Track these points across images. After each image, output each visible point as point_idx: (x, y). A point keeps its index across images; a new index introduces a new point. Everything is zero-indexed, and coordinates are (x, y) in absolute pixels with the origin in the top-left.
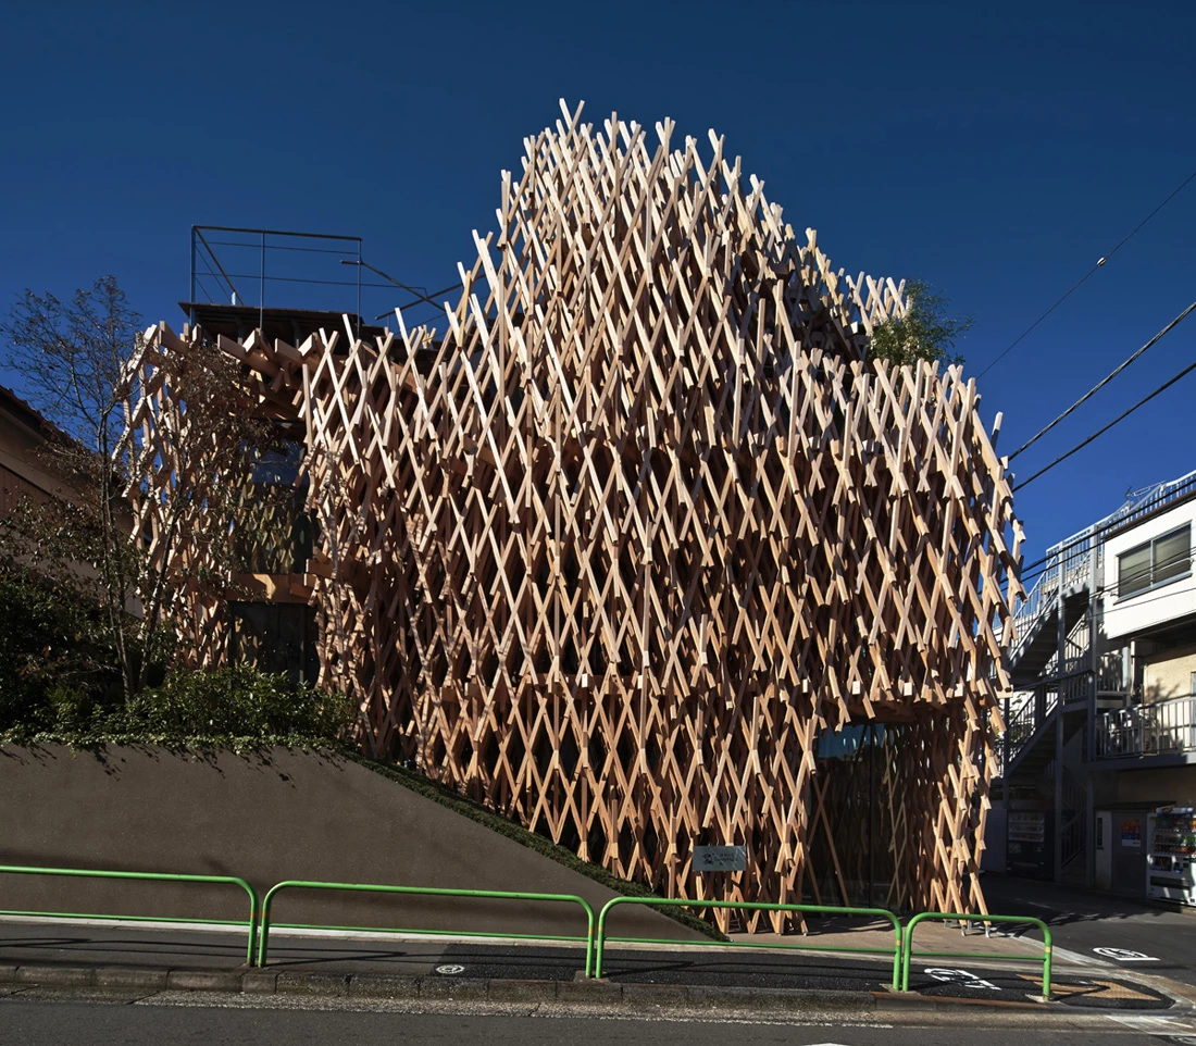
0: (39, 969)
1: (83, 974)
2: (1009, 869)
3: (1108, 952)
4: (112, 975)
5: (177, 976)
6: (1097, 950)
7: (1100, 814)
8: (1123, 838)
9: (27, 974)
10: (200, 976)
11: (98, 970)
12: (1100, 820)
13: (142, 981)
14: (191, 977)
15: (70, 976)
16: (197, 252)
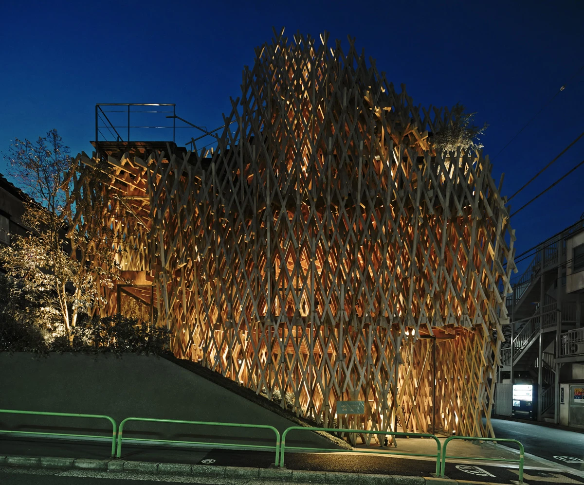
0: (15, 458)
1: (35, 461)
2: (514, 414)
3: (562, 458)
4: (48, 461)
5: (78, 462)
6: (555, 457)
7: (562, 386)
8: (575, 398)
9: (10, 460)
10: (88, 462)
11: (42, 459)
12: (563, 389)
13: (62, 465)
14: (84, 463)
15: (29, 462)
16: (98, 117)
